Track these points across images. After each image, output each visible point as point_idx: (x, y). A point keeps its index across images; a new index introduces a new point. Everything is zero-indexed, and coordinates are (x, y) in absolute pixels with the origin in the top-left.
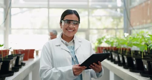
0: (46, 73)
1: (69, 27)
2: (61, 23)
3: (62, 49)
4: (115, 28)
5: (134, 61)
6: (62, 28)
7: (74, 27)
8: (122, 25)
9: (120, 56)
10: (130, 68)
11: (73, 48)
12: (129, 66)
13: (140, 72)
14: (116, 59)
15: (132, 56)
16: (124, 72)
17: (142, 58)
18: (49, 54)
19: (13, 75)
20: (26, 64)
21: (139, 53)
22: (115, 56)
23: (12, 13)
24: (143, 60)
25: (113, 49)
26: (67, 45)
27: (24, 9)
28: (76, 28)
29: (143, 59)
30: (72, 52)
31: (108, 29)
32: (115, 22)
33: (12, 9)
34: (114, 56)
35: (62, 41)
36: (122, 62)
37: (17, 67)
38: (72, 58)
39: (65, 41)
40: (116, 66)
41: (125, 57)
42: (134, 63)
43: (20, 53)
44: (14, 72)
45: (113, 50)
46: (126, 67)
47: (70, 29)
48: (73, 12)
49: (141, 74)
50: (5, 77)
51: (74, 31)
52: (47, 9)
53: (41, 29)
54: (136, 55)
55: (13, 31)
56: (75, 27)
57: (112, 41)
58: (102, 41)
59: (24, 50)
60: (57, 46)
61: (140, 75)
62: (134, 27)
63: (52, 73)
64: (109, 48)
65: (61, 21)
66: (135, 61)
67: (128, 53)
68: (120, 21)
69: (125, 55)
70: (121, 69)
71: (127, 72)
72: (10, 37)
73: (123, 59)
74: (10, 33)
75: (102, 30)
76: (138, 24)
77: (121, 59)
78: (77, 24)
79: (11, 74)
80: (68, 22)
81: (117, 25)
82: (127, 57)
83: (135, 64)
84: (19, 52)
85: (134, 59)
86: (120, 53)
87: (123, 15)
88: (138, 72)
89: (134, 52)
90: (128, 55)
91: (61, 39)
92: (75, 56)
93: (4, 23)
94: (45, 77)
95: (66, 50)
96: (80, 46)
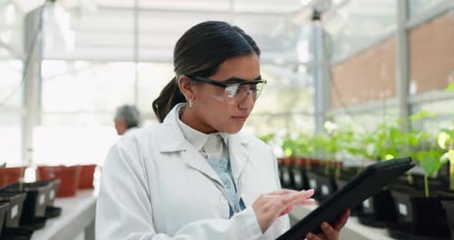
3: (190, 167)
11: (225, 166)
23: (44, 74)
27: (79, 64)
33: (44, 63)
38: (230, 207)
60: (169, 153)
72: (37, 132)
74: (39, 123)
83: (407, 214)
95: (206, 176)
96: (248, 159)
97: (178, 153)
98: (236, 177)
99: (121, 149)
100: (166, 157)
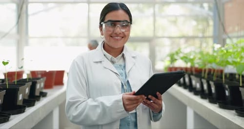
0: (77, 107)
1: (115, 32)
2: (101, 26)
3: (105, 68)
4: (200, 35)
5: (227, 90)
6: (103, 35)
7: (123, 32)
8: (210, 31)
9: (204, 81)
10: (219, 103)
11: (122, 67)
12: (218, 98)
13: (236, 110)
14: (198, 86)
15: (224, 82)
16: (209, 109)
17: (241, 85)
18: (83, 76)
19: (24, 112)
20: (48, 95)
21: (237, 76)
22: (196, 82)
23: (30, 12)
24: (241, 89)
25: (193, 70)
26: (113, 62)
27: (50, 5)
28: (126, 33)
29: (241, 87)
30: (121, 74)
31: (188, 38)
32: (200, 27)
33: (30, 6)
34: (194, 82)
35: (104, 55)
36: (207, 92)
37: (32, 99)
38: (122, 83)
39: (109, 56)
40: (198, 99)
41: (212, 83)
42: (227, 93)
43: (40, 76)
44: (25, 107)
45: (194, 73)
46: (212, 101)
47: (117, 35)
48: (119, 6)
49: (236, 112)
50: (10, 115)
51: (123, 37)
52: (87, 5)
53: (78, 37)
54: (231, 80)
55: (31, 41)
56: (123, 30)
57: (192, 57)
58: (176, 57)
59: (48, 71)
60: (97, 62)
61: (236, 114)
62: (230, 35)
63: (88, 107)
64: (186, 69)
65: (100, 23)
66: (229, 90)
67: (217, 77)
68: (208, 25)
69: (212, 81)
70: (205, 103)
71: (214, 108)
72: (26, 50)
73: (209, 86)
74: (27, 44)
75: (177, 40)
76: (236, 29)
77: (205, 87)
78: (127, 26)
79: (20, 110)
80: (111, 24)
81: (204, 31)
82: (215, 84)
83: (228, 96)
84: (38, 74)
85: (227, 86)
86: (204, 78)
87: (211, 14)
88: (232, 109)
89: (228, 76)
90: (217, 80)
91: (104, 51)
92: (128, 81)
93: (16, 27)
94: (75, 114)
95: (112, 71)
96: (135, 64)
97: (101, 62)
98: (127, 71)
99: (76, 62)
100: (95, 64)
